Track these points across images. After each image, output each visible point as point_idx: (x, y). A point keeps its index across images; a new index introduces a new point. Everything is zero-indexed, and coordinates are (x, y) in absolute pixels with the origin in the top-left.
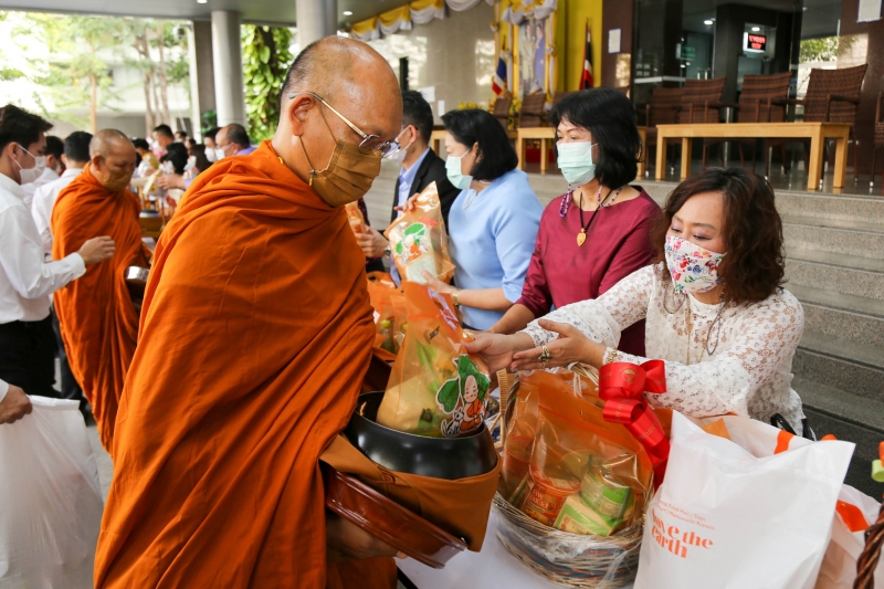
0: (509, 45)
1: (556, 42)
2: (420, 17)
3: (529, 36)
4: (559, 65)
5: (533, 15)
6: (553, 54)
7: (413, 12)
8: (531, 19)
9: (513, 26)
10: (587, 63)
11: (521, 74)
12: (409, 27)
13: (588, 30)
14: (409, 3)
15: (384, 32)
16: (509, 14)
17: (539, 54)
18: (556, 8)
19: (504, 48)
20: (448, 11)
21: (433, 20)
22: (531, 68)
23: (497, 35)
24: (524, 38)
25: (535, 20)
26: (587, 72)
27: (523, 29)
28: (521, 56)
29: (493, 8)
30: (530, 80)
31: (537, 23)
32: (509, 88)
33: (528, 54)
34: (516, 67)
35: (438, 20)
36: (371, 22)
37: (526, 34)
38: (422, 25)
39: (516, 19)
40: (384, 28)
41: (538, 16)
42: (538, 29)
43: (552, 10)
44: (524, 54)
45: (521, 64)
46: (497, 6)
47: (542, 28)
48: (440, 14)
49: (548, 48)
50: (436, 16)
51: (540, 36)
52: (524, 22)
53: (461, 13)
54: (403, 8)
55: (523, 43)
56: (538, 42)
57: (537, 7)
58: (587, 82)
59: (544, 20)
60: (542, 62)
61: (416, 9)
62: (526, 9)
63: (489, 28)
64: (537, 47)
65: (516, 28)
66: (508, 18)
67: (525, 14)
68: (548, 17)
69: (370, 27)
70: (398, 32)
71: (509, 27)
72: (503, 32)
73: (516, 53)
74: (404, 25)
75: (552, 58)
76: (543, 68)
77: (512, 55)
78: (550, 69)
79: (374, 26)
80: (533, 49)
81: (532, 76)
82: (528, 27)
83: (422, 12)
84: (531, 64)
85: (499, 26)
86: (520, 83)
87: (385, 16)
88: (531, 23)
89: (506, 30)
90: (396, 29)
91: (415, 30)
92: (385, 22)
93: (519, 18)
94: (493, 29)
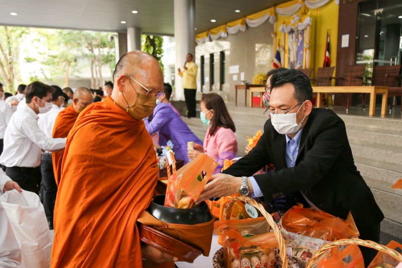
0: (282, 43)
1: (310, 42)
2: (232, 30)
3: (294, 39)
4: (311, 54)
5: (297, 28)
6: (308, 48)
7: (228, 28)
8: (296, 30)
9: (285, 34)
10: (327, 53)
11: (289, 59)
12: (226, 35)
13: (328, 35)
14: (226, 24)
15: (212, 38)
16: (283, 27)
17: (300, 48)
18: (311, 24)
19: (279, 46)
20: (247, 27)
21: (239, 31)
22: (295, 56)
23: (274, 39)
24: (291, 40)
25: (298, 31)
26: (328, 57)
27: (291, 35)
28: (289, 50)
29: (273, 25)
30: (294, 61)
31: (299, 32)
32: (283, 66)
33: (293, 48)
34: (287, 55)
35: (242, 31)
36: (206, 33)
37: (292, 38)
38: (233, 35)
39: (287, 30)
40: (212, 36)
41: (300, 28)
42: (300, 35)
43: (309, 25)
44: (291, 48)
45: (289, 53)
46: (275, 24)
47: (302, 35)
48: (243, 29)
49: (306, 45)
50: (241, 29)
51: (300, 38)
52: (292, 32)
53: (254, 28)
54: (223, 26)
55: (291, 43)
56: (299, 42)
57: (300, 24)
58: (327, 63)
59: (303, 31)
60: (302, 52)
61: (230, 27)
62: (293, 25)
63: (271, 35)
64: (299, 44)
65: (287, 35)
66: (283, 30)
67: (293, 28)
68: (306, 29)
69: (205, 36)
70: (220, 38)
71: (283, 34)
72: (278, 37)
73: (286, 48)
74: (223, 35)
75: (308, 50)
76: (302, 56)
77: (284, 49)
78: (306, 57)
79: (207, 35)
80: (296, 46)
81: (295, 60)
82: (294, 34)
83: (233, 28)
84: (295, 54)
85: (276, 34)
86: (289, 64)
87: (213, 30)
88: (296, 32)
89: (281, 36)
90: (218, 37)
91: (229, 37)
92: (212, 33)
93: (289, 30)
94: (273, 36)
